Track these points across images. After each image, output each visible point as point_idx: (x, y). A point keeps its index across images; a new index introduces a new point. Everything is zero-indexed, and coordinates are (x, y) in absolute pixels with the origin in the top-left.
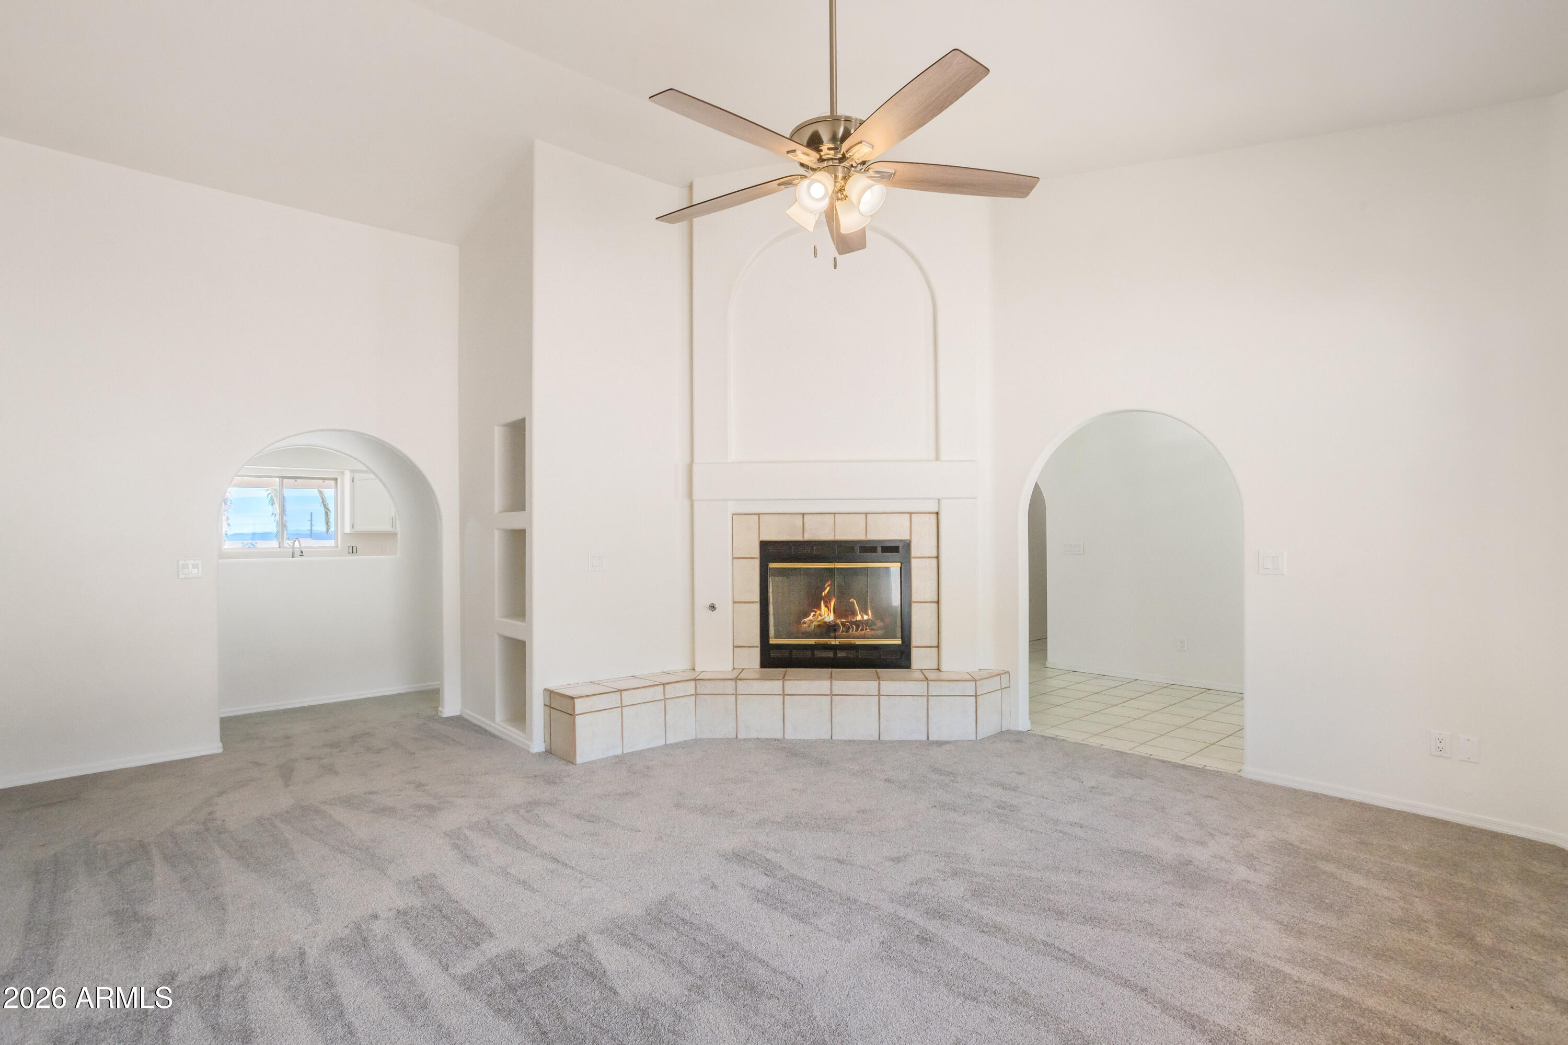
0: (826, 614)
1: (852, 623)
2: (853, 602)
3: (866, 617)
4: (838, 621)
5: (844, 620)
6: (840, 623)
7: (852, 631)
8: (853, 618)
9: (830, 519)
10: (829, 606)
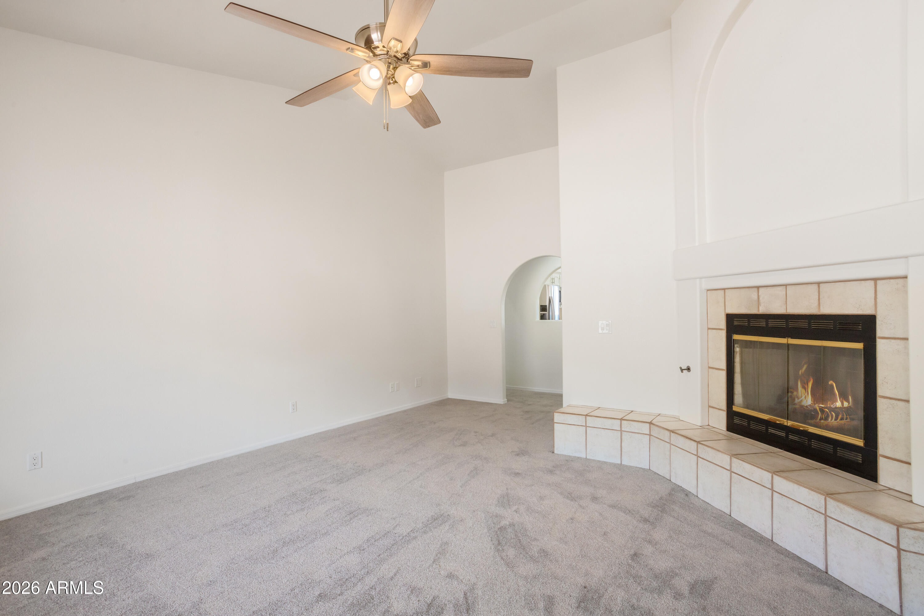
0: (803, 397)
1: (830, 409)
2: (832, 386)
3: (846, 404)
4: (817, 407)
5: (823, 406)
6: (818, 408)
7: (832, 420)
8: (833, 404)
9: (780, 291)
10: (807, 387)
